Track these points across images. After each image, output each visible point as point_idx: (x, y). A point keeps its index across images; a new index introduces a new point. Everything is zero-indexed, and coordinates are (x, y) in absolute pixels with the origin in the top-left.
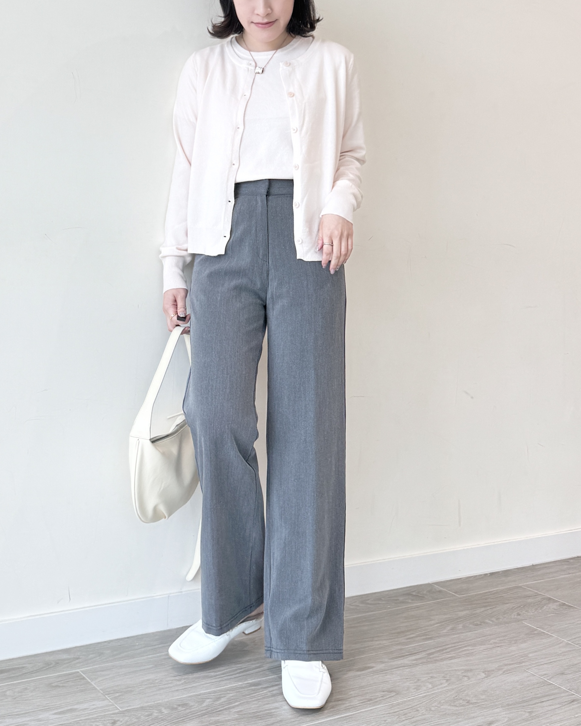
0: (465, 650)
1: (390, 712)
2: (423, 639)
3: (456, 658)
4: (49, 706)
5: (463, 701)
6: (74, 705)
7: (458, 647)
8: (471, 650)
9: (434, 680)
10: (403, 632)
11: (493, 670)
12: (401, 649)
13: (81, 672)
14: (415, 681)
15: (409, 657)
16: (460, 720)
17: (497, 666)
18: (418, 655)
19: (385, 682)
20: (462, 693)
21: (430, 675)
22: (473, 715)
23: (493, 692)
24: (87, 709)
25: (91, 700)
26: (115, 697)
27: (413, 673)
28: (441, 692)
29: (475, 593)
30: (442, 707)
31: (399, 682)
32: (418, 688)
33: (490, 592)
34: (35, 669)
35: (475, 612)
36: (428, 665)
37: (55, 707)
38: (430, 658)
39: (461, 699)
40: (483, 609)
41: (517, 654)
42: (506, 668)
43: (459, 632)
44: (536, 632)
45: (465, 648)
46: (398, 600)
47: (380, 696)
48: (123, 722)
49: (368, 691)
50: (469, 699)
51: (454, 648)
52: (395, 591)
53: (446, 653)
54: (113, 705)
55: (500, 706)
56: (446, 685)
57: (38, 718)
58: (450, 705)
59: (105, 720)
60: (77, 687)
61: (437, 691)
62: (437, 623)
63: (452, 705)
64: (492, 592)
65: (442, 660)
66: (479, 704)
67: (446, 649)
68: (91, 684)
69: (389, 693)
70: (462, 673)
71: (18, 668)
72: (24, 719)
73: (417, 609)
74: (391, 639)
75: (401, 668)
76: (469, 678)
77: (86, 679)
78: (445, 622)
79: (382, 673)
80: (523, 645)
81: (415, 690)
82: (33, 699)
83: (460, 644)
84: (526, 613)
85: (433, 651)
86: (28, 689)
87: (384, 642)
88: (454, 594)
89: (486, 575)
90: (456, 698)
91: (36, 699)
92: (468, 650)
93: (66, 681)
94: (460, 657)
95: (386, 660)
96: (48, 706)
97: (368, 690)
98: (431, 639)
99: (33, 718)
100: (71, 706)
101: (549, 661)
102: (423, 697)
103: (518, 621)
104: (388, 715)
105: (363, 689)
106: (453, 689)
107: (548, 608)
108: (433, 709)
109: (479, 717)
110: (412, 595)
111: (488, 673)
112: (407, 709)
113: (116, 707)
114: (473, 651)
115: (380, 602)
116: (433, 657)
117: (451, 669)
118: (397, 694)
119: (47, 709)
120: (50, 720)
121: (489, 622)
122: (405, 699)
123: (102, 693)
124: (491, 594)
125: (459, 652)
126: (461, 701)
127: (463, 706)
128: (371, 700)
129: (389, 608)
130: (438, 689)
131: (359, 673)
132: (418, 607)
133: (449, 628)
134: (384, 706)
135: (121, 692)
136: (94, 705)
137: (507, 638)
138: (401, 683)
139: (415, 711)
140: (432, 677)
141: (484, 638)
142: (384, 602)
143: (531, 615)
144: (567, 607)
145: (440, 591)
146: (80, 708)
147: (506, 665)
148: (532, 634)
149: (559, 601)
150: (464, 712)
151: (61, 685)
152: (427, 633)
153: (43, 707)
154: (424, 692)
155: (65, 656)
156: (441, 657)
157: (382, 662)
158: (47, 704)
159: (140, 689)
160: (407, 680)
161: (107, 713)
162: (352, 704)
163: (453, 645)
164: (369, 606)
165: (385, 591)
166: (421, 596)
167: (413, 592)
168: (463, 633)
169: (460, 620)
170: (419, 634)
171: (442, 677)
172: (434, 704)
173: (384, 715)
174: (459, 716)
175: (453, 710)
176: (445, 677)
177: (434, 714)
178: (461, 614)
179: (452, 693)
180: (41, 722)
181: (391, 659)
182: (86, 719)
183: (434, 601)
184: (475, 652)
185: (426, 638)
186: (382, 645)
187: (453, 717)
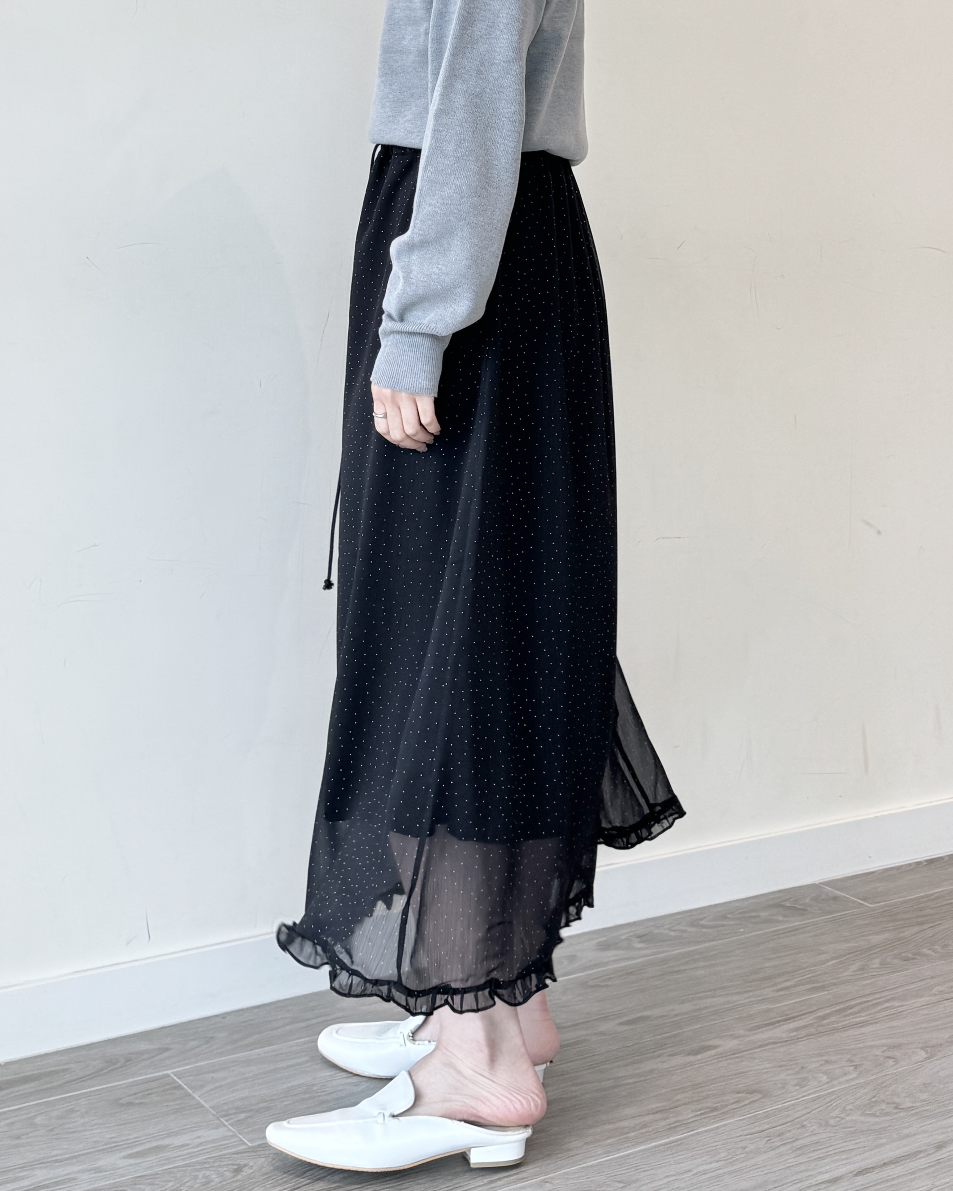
0: (887, 1007)
1: (753, 1131)
2: (808, 990)
3: (872, 1024)
4: (117, 1142)
5: (888, 1105)
6: (163, 1138)
7: (873, 1002)
8: (899, 1006)
9: (830, 1067)
10: (769, 978)
11: (941, 1045)
12: (768, 1011)
13: (175, 1075)
14: (797, 1070)
15: (783, 1025)
16: (884, 1141)
18: (799, 1020)
19: (741, 1073)
20: (885, 1089)
21: (825, 1058)
22: (906, 1131)
23: (941, 1086)
24: (188, 1145)
25: (195, 1127)
26: (238, 1121)
27: (792, 1056)
28: (844, 1089)
29: (901, 899)
30: (848, 1118)
31: (766, 1073)
32: (802, 1083)
33: (927, 896)
34: (88, 1073)
35: (902, 935)
36: (820, 1039)
37: (127, 1144)
38: (823, 1026)
39: (883, 1101)
40: (915, 929)
43: (874, 974)
45: (887, 1005)
46: (759, 916)
47: (732, 1101)
48: (254, 1168)
49: (710, 1093)
50: (897, 1100)
51: (867, 1004)
52: (752, 901)
53: (852, 1014)
54: (234, 1136)
56: (855, 1075)
57: (96, 1166)
58: (863, 1114)
59: (220, 1166)
60: (166, 1104)
61: (837, 1088)
62: (834, 958)
63: (868, 1114)
64: (932, 895)
65: (846, 1028)
66: (918, 1110)
67: (851, 1007)
68: (194, 1098)
69: (749, 1096)
70: (884, 1051)
71: (56, 1072)
72: (70, 1169)
73: (793, 933)
74: (749, 991)
75: (770, 1047)
76: (896, 1061)
77: (183, 1089)
78: (848, 956)
79: (734, 1058)
81: (797, 1088)
82: (85, 1130)
83: (878, 996)
85: (828, 1011)
86: (78, 1111)
87: (735, 998)
88: (861, 902)
89: (919, 863)
90: (874, 1099)
91: (92, 1130)
92: (892, 1008)
93: (146, 1093)
94: (876, 1023)
95: (741, 1032)
96: (114, 1142)
97: (709, 1091)
98: (823, 988)
99: (85, 1166)
100: (156, 1140)
102: (814, 1100)
104: (749, 1136)
105: (700, 1089)
106: (867, 1084)
108: (832, 1122)
109: (917, 1134)
110: (783, 906)
111: (932, 1050)
112: (783, 1124)
113: (242, 1140)
114: (901, 1009)
115: (725, 923)
116: (828, 1024)
117: (861, 1045)
118: (764, 1097)
119: (111, 1148)
120: (119, 1169)
121: (930, 952)
122: (780, 1106)
123: (213, 1115)
124: (929, 901)
125: (876, 1012)
126: (884, 1106)
127: (887, 1114)
128: (715, 1109)
129: (743, 933)
130: (840, 1083)
131: (691, 1058)
132: (796, 929)
133: (854, 967)
134: (741, 1120)
135: (251, 1110)
136: (199, 1137)
138: (771, 1075)
139: (798, 1128)
140: (827, 1062)
141: (919, 984)
142: (731, 923)
145: (835, 898)
146: (172, 1144)
150: (889, 1126)
151: (137, 1101)
152: (814, 978)
153: (103, 1145)
154: (815, 1090)
155: (143, 1046)
156: (843, 1023)
157: (735, 1037)
158: (112, 1138)
159: (285, 1103)
160: (782, 1068)
161: (224, 1152)
162: (679, 1118)
163: (864, 999)
164: (704, 930)
165: (734, 901)
166: (801, 907)
167: (786, 900)
168: (882, 975)
169: (873, 952)
170: (800, 980)
171: (847, 1061)
172: (834, 1114)
173: (743, 1138)
174: (882, 1134)
175: (869, 1122)
176: (852, 1061)
177: (834, 1133)
178: (876, 939)
179: (866, 1090)
180: (101, 1174)
181: (750, 1030)
182: (186, 1164)
183: (824, 917)
184: (905, 1011)
185: (813, 988)
186: (732, 1005)
187: (870, 1138)
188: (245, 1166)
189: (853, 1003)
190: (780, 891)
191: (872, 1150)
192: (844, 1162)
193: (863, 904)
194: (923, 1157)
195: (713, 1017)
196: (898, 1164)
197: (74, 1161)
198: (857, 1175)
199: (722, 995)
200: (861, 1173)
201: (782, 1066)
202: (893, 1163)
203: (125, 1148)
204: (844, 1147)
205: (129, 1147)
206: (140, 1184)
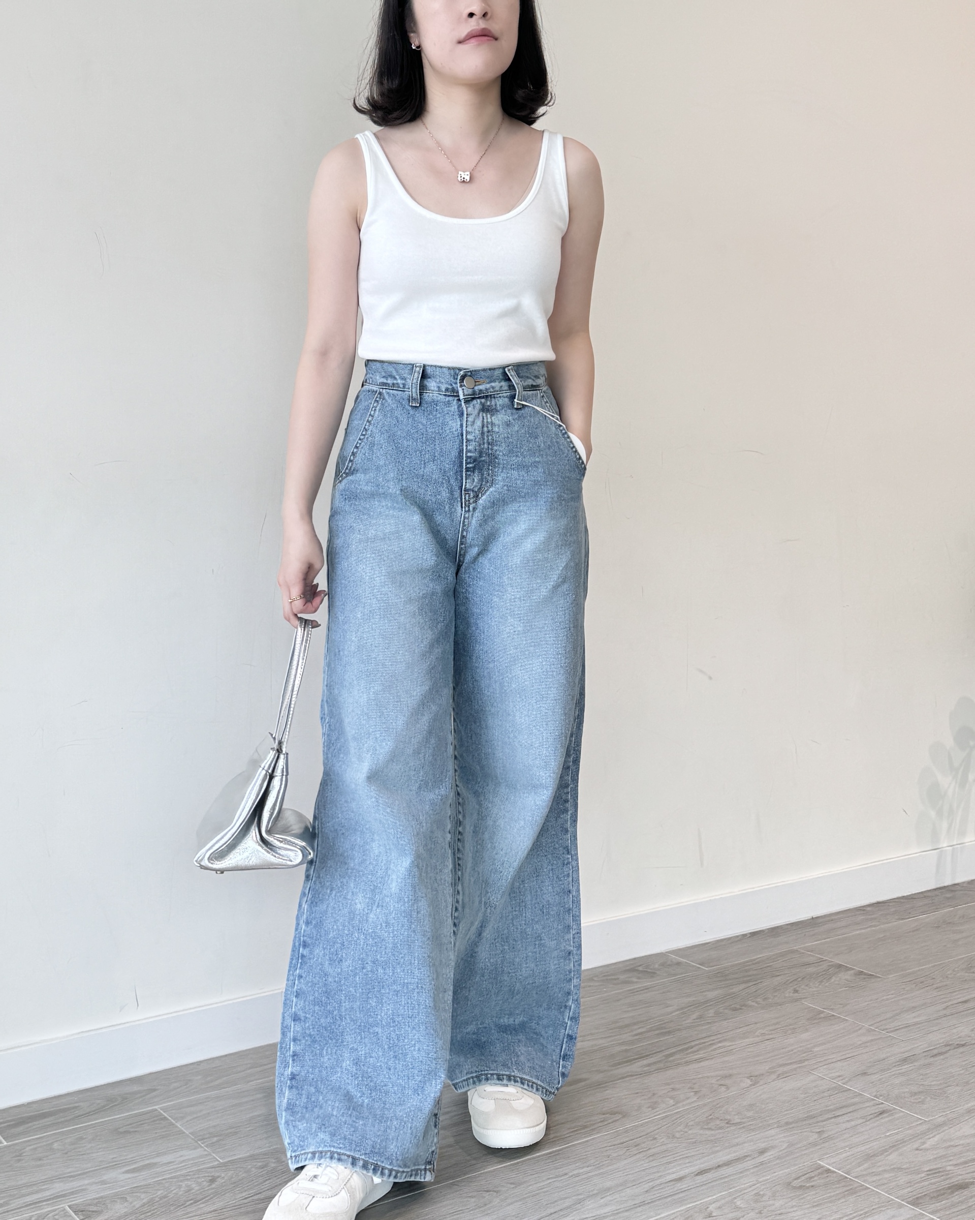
1: (615, 1143)
2: (658, 1034)
3: (708, 1059)
5: (722, 1122)
6: (153, 1158)
7: (709, 1043)
8: (730, 1046)
9: (676, 1093)
10: (627, 1026)
11: (763, 1075)
12: (626, 1051)
13: (162, 1109)
14: (650, 1096)
15: (638, 1061)
16: (717, 1149)
17: (767, 1068)
18: (651, 1057)
19: (605, 1099)
20: (719, 1109)
21: (671, 1086)
22: (737, 1141)
23: (763, 1106)
24: (173, 1162)
27: (647, 1085)
28: (687, 1110)
29: (732, 963)
30: (690, 1132)
31: (626, 1098)
32: (653, 1106)
34: (94, 1109)
35: (732, 991)
36: (667, 1072)
37: (124, 1163)
39: (718, 1118)
40: (743, 986)
41: (795, 1049)
42: (781, 1070)
43: (710, 1021)
44: (822, 1015)
45: (720, 1045)
46: (618, 979)
47: (599, 1121)
48: (226, 1178)
50: (729, 1117)
51: (703, 1045)
52: (613, 967)
54: (210, 1154)
55: (775, 1126)
56: (695, 1099)
57: (102, 1180)
58: (702, 1128)
59: (199, 1178)
60: (155, 1131)
61: (682, 1109)
62: (678, 1010)
63: (705, 1129)
64: (755, 960)
65: (687, 1063)
66: (745, 1125)
67: (694, 1047)
68: (177, 1127)
69: (613, 1116)
70: (717, 1080)
71: (69, 1109)
72: (81, 1183)
73: (646, 991)
75: (627, 1079)
76: (728, 1088)
77: (168, 1120)
78: (689, 1008)
80: (805, 1036)
81: (650, 1109)
82: (93, 1152)
83: (713, 1038)
84: (807, 988)
85: (674, 1050)
86: (86, 1138)
87: (601, 1041)
88: (698, 966)
90: (710, 1117)
91: (98, 1153)
92: (724, 1047)
93: (140, 1124)
94: (712, 1059)
95: (606, 1067)
96: (115, 1161)
98: (669, 1033)
99: (93, 1180)
100: (148, 1159)
101: (843, 1057)
102: (663, 1118)
103: (796, 1001)
106: (705, 1105)
107: (838, 979)
108: (678, 1135)
109: (744, 1143)
110: (637, 970)
111: (755, 1079)
112: (640, 1139)
113: (215, 1158)
115: (593, 984)
116: (674, 1061)
117: (700, 1076)
118: (624, 1117)
119: (113, 1165)
120: (120, 1181)
121: (754, 1004)
122: (636, 1124)
124: (753, 964)
125: (712, 1051)
126: (718, 1122)
127: (721, 1128)
128: (586, 1128)
130: (683, 1106)
133: (695, 1016)
134: (606, 1135)
135: (222, 1135)
136: (181, 1156)
137: (780, 1026)
138: (629, 1100)
139: (652, 1140)
140: (673, 1089)
141: (746, 1028)
143: (814, 991)
144: (865, 976)
145: (679, 964)
146: (162, 1162)
147: (781, 1066)
148: (817, 1018)
149: (853, 969)
150: (723, 1137)
152: (664, 1026)
153: (108, 1164)
154: (664, 1111)
155: (136, 1088)
156: (685, 1060)
157: (599, 1072)
158: (114, 1158)
160: (637, 1095)
161: (201, 1167)
163: (702, 1041)
165: (598, 968)
166: (652, 971)
167: (639, 966)
168: (716, 1022)
169: (710, 1004)
170: (651, 1027)
171: (689, 1088)
172: (679, 1128)
173: (608, 1148)
174: (717, 1143)
175: (707, 1134)
176: (693, 1088)
177: (680, 1143)
178: (711, 995)
179: (704, 1111)
180: (106, 1186)
181: (612, 1066)
182: (170, 1177)
183: (669, 979)
184: (733, 1049)
185: (662, 1033)
187: (708, 1146)
188: (219, 1177)
189: (693, 1044)
190: (634, 959)
191: (709, 1155)
192: (687, 1165)
193: (699, 968)
194: (750, 1160)
196: (730, 1168)
197: (85, 1176)
198: (697, 1175)
200: (701, 1173)
201: (638, 1093)
202: (724, 1166)
203: (123, 1166)
204: (687, 1154)
205: (127, 1165)
206: (137, 1192)
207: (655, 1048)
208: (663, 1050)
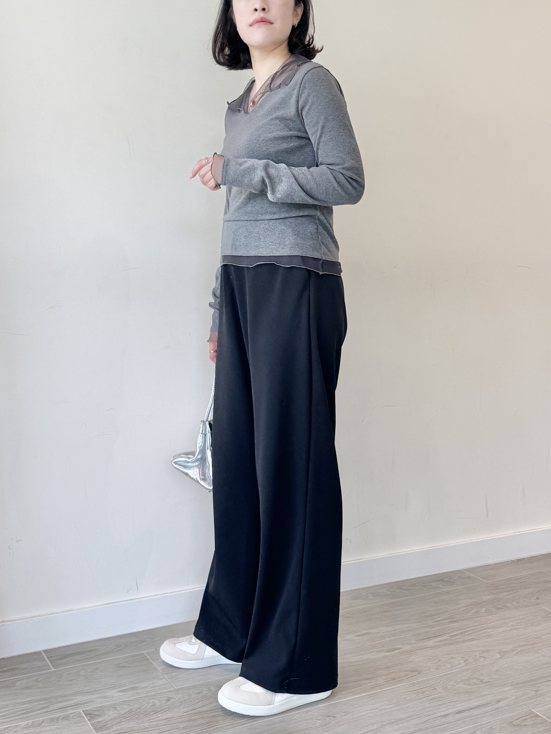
1: (411, 690)
2: (449, 622)
3: (476, 640)
5: (477, 680)
6: (136, 684)
7: (478, 629)
8: (490, 632)
9: (453, 660)
10: (431, 616)
11: (507, 651)
12: (429, 632)
13: (146, 653)
14: (437, 661)
15: (434, 639)
16: (472, 698)
17: (511, 648)
18: (443, 636)
19: (409, 662)
20: (477, 672)
21: (451, 656)
22: (484, 693)
23: (504, 672)
24: (148, 687)
25: (151, 679)
26: (172, 676)
27: (436, 654)
28: (458, 672)
29: (501, 579)
30: (457, 686)
31: (422, 662)
32: (437, 668)
34: (106, 651)
35: (499, 596)
36: (450, 646)
37: (120, 685)
38: (453, 640)
41: (531, 636)
42: (519, 649)
43: (482, 615)
45: (484, 631)
46: (431, 585)
48: (176, 699)
50: (482, 678)
51: (475, 630)
53: (468, 635)
54: (169, 684)
55: (509, 685)
56: (464, 665)
58: (465, 684)
59: (160, 698)
60: (140, 667)
61: (455, 671)
62: (464, 607)
63: (467, 684)
65: (464, 641)
66: (491, 683)
67: (468, 631)
68: (153, 665)
69: (413, 673)
70: (480, 654)
72: (93, 697)
73: (446, 594)
75: (426, 649)
76: (485, 659)
79: (408, 654)
80: (538, 628)
81: (435, 670)
82: (102, 679)
83: (481, 626)
84: (545, 597)
85: (456, 633)
86: (99, 669)
88: (480, 579)
90: (471, 677)
92: (487, 632)
93: (132, 661)
94: (479, 639)
95: (413, 642)
96: (114, 685)
98: (456, 621)
99: (100, 695)
100: (133, 684)
102: (442, 676)
103: (536, 605)
106: (469, 669)
108: (449, 687)
109: (489, 695)
110: (444, 580)
111: (503, 654)
113: (173, 686)
115: (414, 588)
116: (456, 639)
117: (469, 650)
118: (419, 673)
119: (112, 687)
120: (115, 697)
121: (510, 605)
123: (161, 673)
125: (479, 634)
126: (475, 681)
127: (476, 684)
128: (394, 679)
130: (456, 669)
131: (388, 654)
132: (447, 592)
133: (473, 612)
136: (152, 684)
137: (524, 621)
138: (423, 664)
139: (432, 690)
140: (452, 658)
141: (503, 621)
143: (549, 599)
145: (469, 577)
147: (519, 647)
148: (547, 616)
150: (476, 690)
151: (127, 665)
152: (454, 617)
154: (443, 671)
155: (133, 639)
157: (410, 644)
160: (430, 660)
161: (163, 691)
162: (377, 683)
163: (474, 628)
164: (404, 591)
165: (420, 577)
166: (452, 581)
167: (445, 578)
168: (485, 616)
169: (483, 604)
170: (446, 617)
171: (461, 658)
173: (405, 693)
174: (472, 694)
175: (467, 688)
176: (463, 658)
177: (450, 693)
178: (485, 598)
179: (468, 672)
180: (106, 699)
181: (418, 641)
182: (145, 696)
183: (462, 587)
184: (493, 634)
185: (452, 621)
186: (412, 628)
187: (466, 696)
188: (172, 698)
189: (469, 629)
190: (443, 573)
191: (466, 701)
192: (451, 707)
193: (482, 581)
194: (490, 706)
195: (401, 634)
196: (477, 709)
198: (457, 713)
199: (407, 623)
200: (459, 712)
202: (474, 709)
203: (118, 688)
204: (452, 700)
205: (120, 687)
206: (123, 705)
207: (445, 631)
208: (449, 633)
